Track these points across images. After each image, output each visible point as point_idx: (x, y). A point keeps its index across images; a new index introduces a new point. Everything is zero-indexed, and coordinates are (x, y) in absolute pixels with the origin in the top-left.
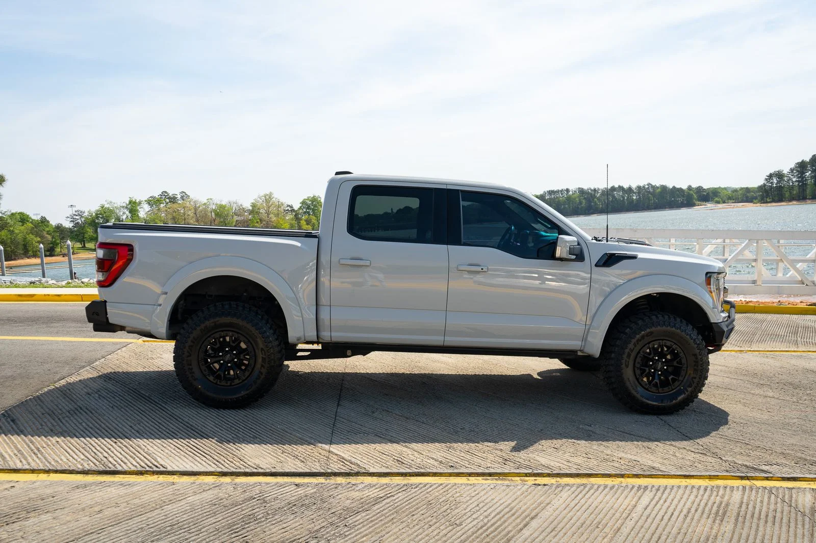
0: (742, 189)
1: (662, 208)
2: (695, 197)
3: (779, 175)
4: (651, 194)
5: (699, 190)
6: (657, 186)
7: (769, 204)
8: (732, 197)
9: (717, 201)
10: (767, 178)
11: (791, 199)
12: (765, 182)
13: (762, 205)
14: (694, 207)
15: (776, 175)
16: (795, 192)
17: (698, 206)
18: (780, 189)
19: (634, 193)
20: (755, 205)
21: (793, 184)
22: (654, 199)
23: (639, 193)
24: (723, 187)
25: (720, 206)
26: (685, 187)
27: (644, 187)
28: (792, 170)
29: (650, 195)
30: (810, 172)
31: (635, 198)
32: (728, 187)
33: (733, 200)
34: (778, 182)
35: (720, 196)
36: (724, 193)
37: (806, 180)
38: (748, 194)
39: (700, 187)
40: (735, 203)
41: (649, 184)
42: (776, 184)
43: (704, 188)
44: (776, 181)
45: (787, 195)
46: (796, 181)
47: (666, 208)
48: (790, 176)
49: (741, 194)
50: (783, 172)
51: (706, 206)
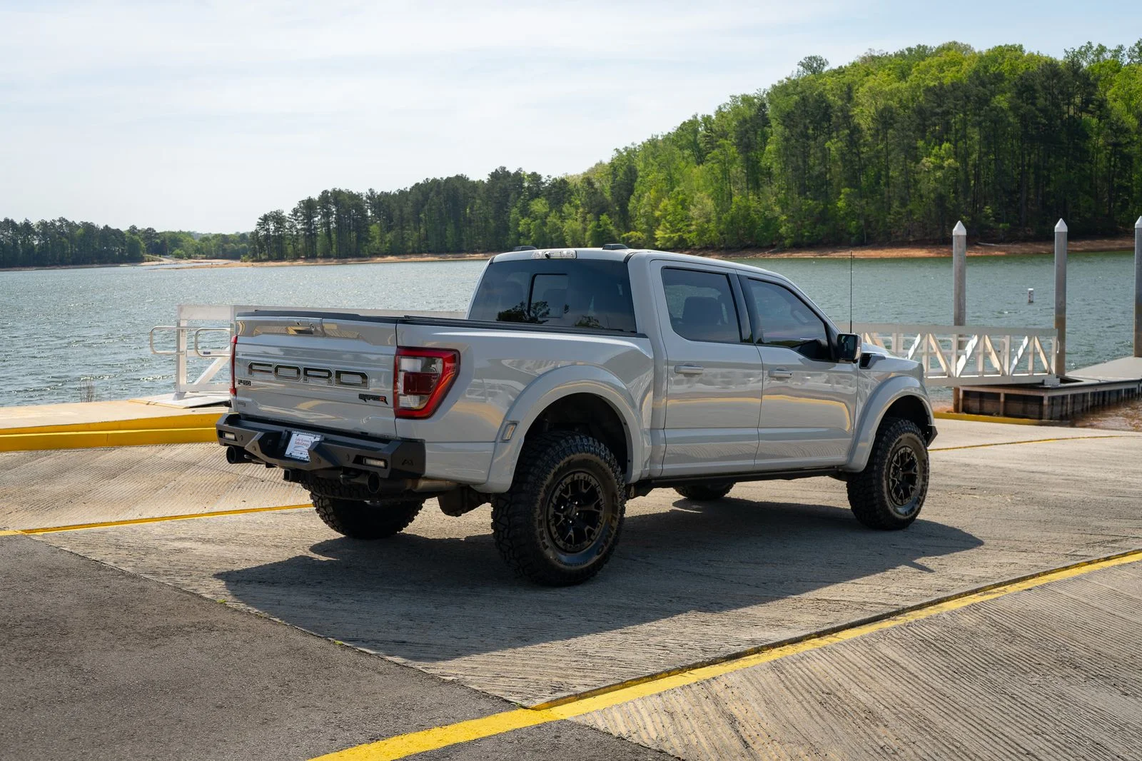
0: (216, 236)
1: (88, 263)
2: (143, 245)
3: (277, 218)
4: (67, 238)
5: (149, 234)
6: (77, 223)
7: (265, 264)
8: (202, 248)
9: (178, 254)
10: (260, 221)
11: (296, 257)
12: (258, 227)
13: (254, 264)
14: (143, 264)
15: (274, 217)
16: (300, 246)
17: (149, 261)
18: (279, 240)
19: (35, 233)
20: (244, 264)
21: (298, 233)
22: (72, 247)
23: (44, 234)
24: (186, 230)
25: (184, 263)
26: (124, 228)
27: (53, 224)
28: (295, 211)
29: (64, 239)
30: (320, 217)
31: (36, 243)
32: (193, 233)
33: (204, 254)
34: (277, 230)
35: (182, 246)
36: (188, 241)
37: (316, 228)
38: (226, 246)
39: (150, 229)
40: (206, 258)
41: (61, 220)
42: (274, 232)
43: (158, 231)
44: (273, 228)
45: (290, 249)
46: (302, 229)
47: (93, 263)
48: (292, 220)
49: (215, 245)
50: (283, 214)
51: (161, 263)
